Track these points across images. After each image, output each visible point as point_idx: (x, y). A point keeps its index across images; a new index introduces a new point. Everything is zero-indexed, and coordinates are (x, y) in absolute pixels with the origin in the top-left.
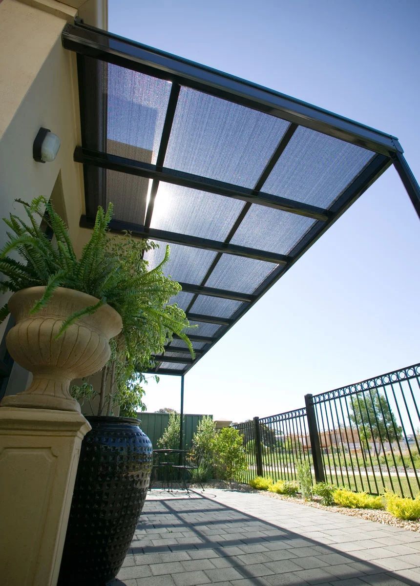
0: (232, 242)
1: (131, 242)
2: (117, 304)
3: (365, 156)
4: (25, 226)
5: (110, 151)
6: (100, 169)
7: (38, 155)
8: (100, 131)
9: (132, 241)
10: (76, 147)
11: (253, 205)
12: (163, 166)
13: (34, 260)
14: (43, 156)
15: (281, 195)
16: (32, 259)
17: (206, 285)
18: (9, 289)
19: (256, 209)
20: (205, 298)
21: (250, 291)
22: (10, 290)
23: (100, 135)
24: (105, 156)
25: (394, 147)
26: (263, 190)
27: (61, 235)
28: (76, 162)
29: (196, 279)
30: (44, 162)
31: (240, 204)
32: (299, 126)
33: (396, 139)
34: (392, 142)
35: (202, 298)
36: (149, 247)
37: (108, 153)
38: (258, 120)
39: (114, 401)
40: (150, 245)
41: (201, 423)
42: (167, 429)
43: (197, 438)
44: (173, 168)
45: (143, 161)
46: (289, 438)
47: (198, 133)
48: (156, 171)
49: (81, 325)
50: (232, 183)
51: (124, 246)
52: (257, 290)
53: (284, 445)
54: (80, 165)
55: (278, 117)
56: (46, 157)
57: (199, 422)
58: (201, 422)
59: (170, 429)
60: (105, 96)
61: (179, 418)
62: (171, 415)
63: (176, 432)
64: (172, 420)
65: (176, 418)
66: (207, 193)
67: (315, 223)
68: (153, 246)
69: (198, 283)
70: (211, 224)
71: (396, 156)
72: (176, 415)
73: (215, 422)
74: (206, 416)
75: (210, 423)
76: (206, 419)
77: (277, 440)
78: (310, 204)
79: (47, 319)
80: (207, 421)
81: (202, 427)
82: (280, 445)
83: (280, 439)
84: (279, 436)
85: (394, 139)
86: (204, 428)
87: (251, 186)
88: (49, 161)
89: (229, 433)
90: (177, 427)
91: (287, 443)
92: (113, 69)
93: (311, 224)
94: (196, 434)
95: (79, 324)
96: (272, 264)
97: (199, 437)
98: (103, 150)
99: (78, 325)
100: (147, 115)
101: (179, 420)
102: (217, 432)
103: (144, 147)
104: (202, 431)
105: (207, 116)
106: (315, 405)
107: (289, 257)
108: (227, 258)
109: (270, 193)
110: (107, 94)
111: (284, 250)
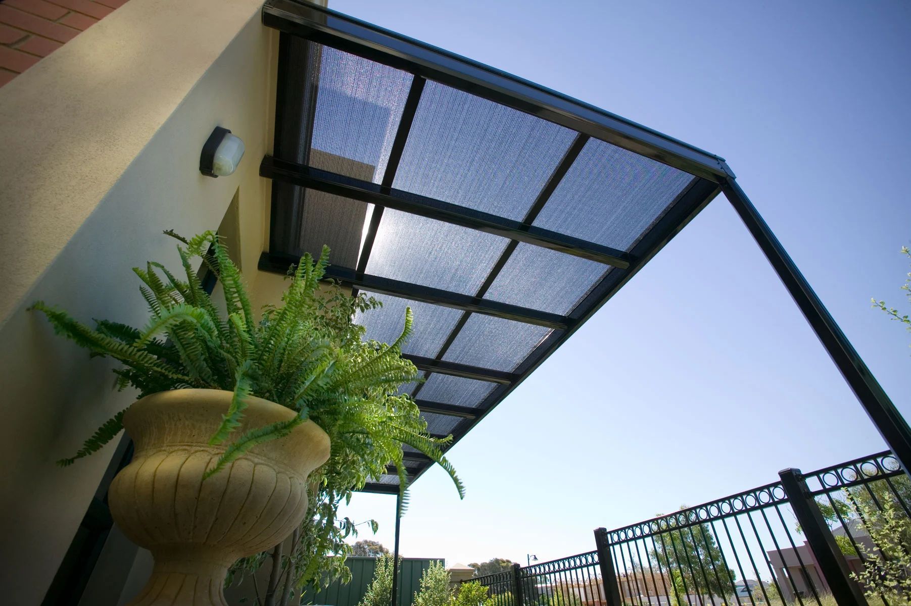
0: (487, 296)
1: (340, 297)
2: (326, 418)
3: (682, 180)
4: (172, 280)
5: (314, 163)
6: (297, 188)
7: (207, 165)
8: (303, 136)
9: (342, 295)
10: (265, 156)
11: (521, 244)
12: (392, 187)
13: (181, 343)
14: (215, 168)
15: (561, 231)
16: (179, 340)
17: (443, 359)
18: (131, 383)
19: (526, 250)
20: (440, 378)
21: (509, 369)
22: (132, 386)
23: (302, 142)
24: (307, 169)
25: (722, 170)
26: (536, 223)
27: (236, 297)
28: (262, 178)
29: (430, 350)
30: (216, 176)
31: (501, 242)
32: (592, 138)
33: (724, 161)
34: (719, 163)
35: (437, 378)
36: (368, 305)
37: (311, 165)
38: (532, 130)
39: (297, 568)
40: (368, 303)
41: (427, 575)
42: (371, 586)
43: (420, 600)
44: (406, 190)
45: (362, 179)
46: (559, 590)
47: (447, 143)
48: (381, 193)
49: (260, 461)
50: (491, 212)
51: (327, 303)
52: (521, 366)
53: (551, 601)
54: (268, 182)
55: (562, 125)
56: (220, 169)
57: (424, 572)
58: (427, 572)
59: (376, 585)
60: (315, 89)
61: (391, 564)
62: (379, 560)
63: (385, 591)
64: (381, 569)
65: (386, 566)
66: (454, 225)
67: (609, 271)
68: (374, 305)
69: (432, 355)
70: (457, 270)
71: (727, 182)
72: (386, 561)
73: (449, 572)
74: (435, 560)
75: (440, 574)
76: (435, 566)
77: (540, 592)
78: (603, 244)
79: (196, 452)
80: (436, 570)
81: (427, 581)
82: (545, 601)
83: (545, 592)
84: (544, 585)
85: (720, 161)
86: (431, 584)
87: (519, 216)
88: (222, 175)
89: (473, 593)
90: (388, 581)
91: (555, 598)
92: (329, 53)
93: (603, 272)
94: (418, 594)
95: (256, 460)
96: (545, 328)
97: (423, 599)
98: (304, 161)
99: (252, 462)
100: (373, 116)
101: (392, 569)
102: (452, 590)
103: (366, 162)
104: (427, 588)
105: (461, 121)
106: (611, 547)
107: (571, 319)
108: (477, 319)
109: (546, 227)
110: (317, 87)
111: (562, 310)
